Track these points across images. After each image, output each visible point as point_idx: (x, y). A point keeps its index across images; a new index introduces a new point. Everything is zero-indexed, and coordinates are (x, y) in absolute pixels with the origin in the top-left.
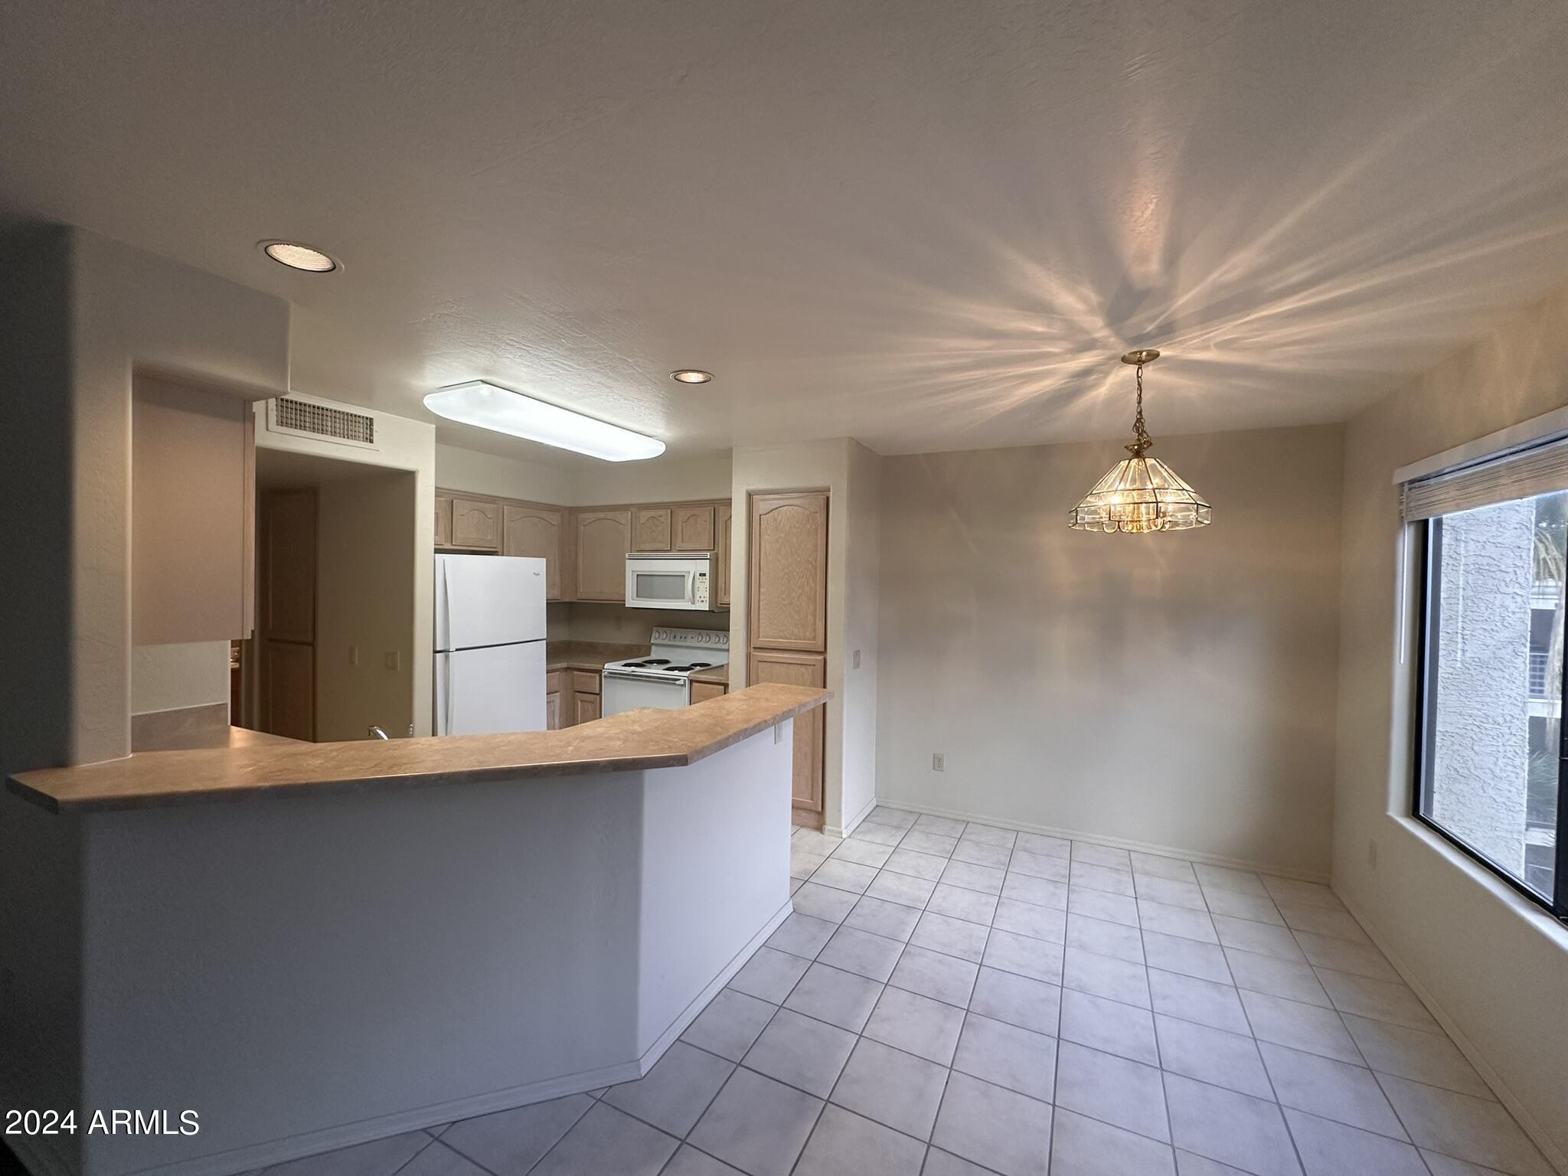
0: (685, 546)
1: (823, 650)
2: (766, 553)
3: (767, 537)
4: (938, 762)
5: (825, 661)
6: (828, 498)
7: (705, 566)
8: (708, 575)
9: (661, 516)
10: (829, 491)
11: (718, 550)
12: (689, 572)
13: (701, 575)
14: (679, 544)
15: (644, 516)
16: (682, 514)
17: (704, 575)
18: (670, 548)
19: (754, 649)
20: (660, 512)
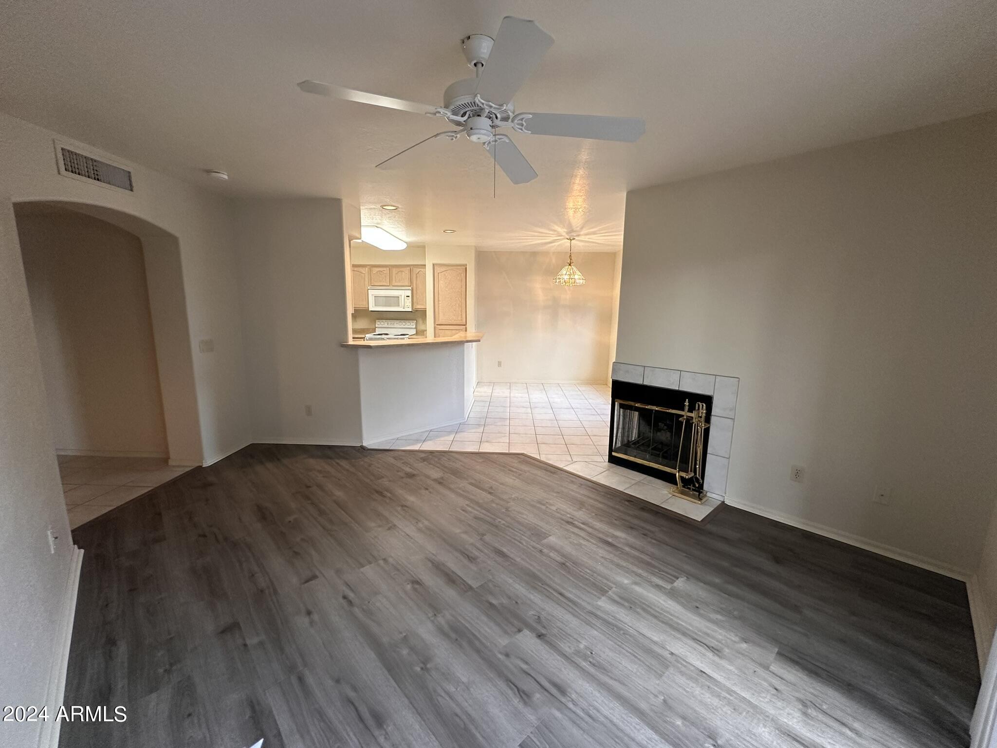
0: (396, 284)
1: (465, 324)
2: (441, 287)
3: (442, 282)
4: (500, 364)
5: (466, 328)
6: (466, 268)
7: (409, 293)
8: (410, 296)
9: (384, 271)
10: (467, 265)
11: (413, 285)
12: (401, 295)
13: (407, 296)
14: (394, 283)
15: (375, 270)
16: (394, 271)
17: (409, 296)
18: (390, 285)
19: (437, 325)
20: (385, 269)
